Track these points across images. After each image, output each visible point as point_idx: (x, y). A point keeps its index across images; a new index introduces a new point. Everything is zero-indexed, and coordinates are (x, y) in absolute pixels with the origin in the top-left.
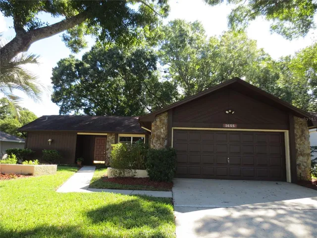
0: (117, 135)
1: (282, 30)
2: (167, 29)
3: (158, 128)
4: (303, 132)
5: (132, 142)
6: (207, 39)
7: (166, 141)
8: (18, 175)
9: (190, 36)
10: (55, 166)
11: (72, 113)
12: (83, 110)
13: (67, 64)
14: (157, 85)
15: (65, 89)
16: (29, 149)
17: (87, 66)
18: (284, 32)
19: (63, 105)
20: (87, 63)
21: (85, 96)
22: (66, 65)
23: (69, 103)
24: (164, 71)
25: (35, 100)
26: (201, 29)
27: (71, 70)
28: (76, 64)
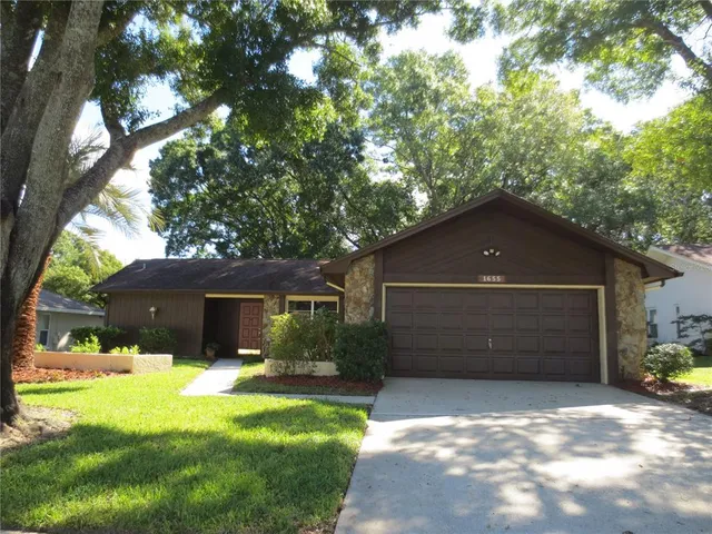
0: (283, 298)
1: (609, 83)
2: (384, 74)
3: (356, 284)
4: (632, 288)
5: (312, 311)
6: (472, 91)
7: (372, 309)
8: (108, 372)
9: (433, 87)
10: (170, 357)
11: (190, 252)
12: (214, 246)
13: (180, 152)
14: (367, 191)
15: (175, 205)
16: (114, 327)
17: (222, 154)
18: (613, 86)
19: (172, 235)
20: (221, 150)
21: (217, 218)
22: (179, 154)
23: (186, 232)
24: (382, 158)
25: (128, 235)
26: (458, 68)
27: (188, 165)
28: (199, 153)
